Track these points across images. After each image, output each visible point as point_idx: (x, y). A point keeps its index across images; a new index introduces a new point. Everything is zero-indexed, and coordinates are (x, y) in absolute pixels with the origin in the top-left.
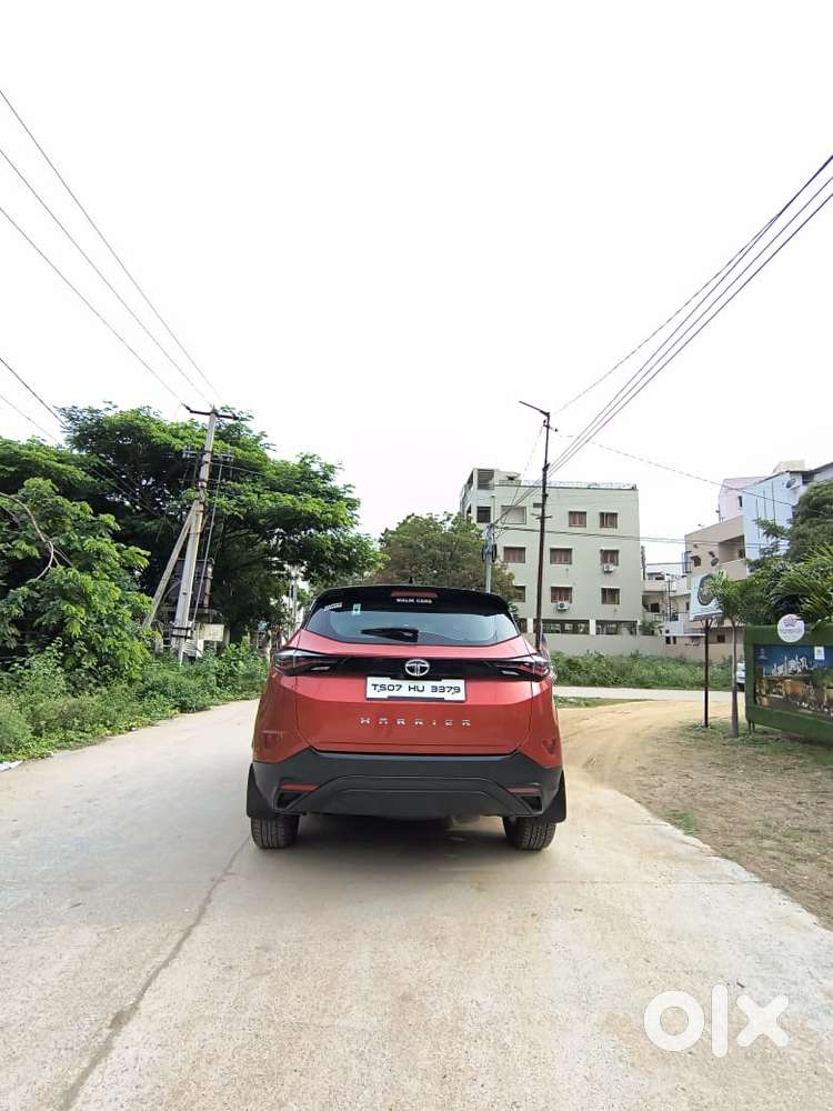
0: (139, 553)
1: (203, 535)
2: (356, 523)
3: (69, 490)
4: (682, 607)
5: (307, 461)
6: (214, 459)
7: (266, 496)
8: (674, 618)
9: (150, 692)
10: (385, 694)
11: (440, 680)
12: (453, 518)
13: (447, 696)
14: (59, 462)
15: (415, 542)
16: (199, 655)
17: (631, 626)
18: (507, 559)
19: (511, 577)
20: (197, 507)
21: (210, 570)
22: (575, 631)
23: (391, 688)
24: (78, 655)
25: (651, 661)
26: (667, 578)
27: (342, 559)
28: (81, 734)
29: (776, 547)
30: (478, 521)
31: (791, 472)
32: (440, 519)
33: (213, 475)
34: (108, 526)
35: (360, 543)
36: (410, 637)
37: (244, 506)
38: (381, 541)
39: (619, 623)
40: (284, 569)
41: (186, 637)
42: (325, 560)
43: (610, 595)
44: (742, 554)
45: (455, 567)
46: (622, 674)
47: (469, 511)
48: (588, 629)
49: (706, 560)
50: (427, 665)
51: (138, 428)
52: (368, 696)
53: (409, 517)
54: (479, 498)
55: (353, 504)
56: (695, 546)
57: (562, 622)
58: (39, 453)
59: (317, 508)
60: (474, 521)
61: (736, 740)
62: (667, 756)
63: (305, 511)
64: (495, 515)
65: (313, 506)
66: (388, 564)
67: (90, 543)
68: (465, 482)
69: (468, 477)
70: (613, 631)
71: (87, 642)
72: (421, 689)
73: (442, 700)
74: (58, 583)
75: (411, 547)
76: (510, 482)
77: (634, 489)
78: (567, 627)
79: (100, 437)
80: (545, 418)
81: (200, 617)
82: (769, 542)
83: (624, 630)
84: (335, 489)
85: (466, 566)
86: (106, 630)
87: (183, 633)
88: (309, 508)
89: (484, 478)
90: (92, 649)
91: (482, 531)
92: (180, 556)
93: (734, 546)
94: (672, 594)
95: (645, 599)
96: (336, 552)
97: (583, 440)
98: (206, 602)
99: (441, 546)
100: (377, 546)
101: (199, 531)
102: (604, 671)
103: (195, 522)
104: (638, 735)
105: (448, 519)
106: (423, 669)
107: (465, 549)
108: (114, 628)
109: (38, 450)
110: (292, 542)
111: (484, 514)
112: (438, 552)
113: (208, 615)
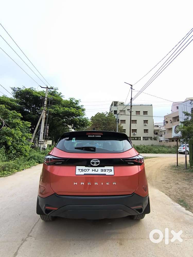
0: (28, 123)
1: (46, 118)
2: (85, 115)
3: (13, 108)
4: (163, 133)
5: (72, 100)
6: (48, 99)
7: (62, 108)
8: (161, 136)
9: (31, 159)
10: (83, 173)
11: (104, 167)
12: (108, 113)
13: (107, 173)
14: (10, 101)
15: (99, 119)
16: (46, 148)
17: (151, 138)
18: (121, 123)
19: (122, 127)
20: (44, 111)
21: (48, 127)
22: (137, 139)
23: (85, 170)
24: (11, 150)
25: (156, 146)
26: (159, 127)
27: (81, 124)
28: (8, 172)
29: (188, 118)
30: (114, 114)
31: (191, 100)
32: (105, 114)
33: (48, 103)
34: (19, 116)
35: (86, 120)
36: (92, 150)
37: (56, 111)
38: (91, 119)
39: (148, 137)
40: (68, 126)
41: (42, 144)
42: (77, 124)
43: (146, 131)
44: (178, 120)
45: (109, 125)
46: (150, 150)
47: (112, 112)
48: (141, 139)
49: (169, 122)
50: (99, 162)
51: (30, 92)
52: (76, 174)
53: (97, 113)
54: (114, 108)
55: (83, 110)
56: (167, 119)
57: (134, 138)
58: (5, 99)
59: (74, 111)
60: (113, 114)
61: (187, 170)
62: (170, 176)
63: (71, 112)
64: (118, 112)
65: (73, 110)
66: (93, 124)
67: (15, 121)
68: (111, 104)
70: (146, 139)
71: (13, 146)
72: (97, 170)
73: (105, 175)
74: (5, 131)
75: (98, 120)
76: (121, 104)
77: (151, 105)
78: (136, 138)
79: (21, 95)
80: (131, 86)
81: (46, 139)
82: (186, 117)
83: (149, 139)
84: (79, 106)
85: (112, 125)
86: (18, 143)
87: (41, 143)
89: (115, 104)
90: (15, 148)
91: (115, 116)
92: (40, 124)
93: (176, 118)
94: (161, 130)
95: (154, 131)
96: (80, 122)
97: (141, 92)
98: (47, 135)
99: (106, 120)
100: (90, 121)
101: (45, 117)
102: (146, 150)
103: (43, 115)
104: (159, 169)
105: (107, 113)
106: (97, 163)
107: (111, 121)
108: (21, 143)
109: (5, 98)
110: (69, 120)
111: (115, 112)
113: (48, 138)
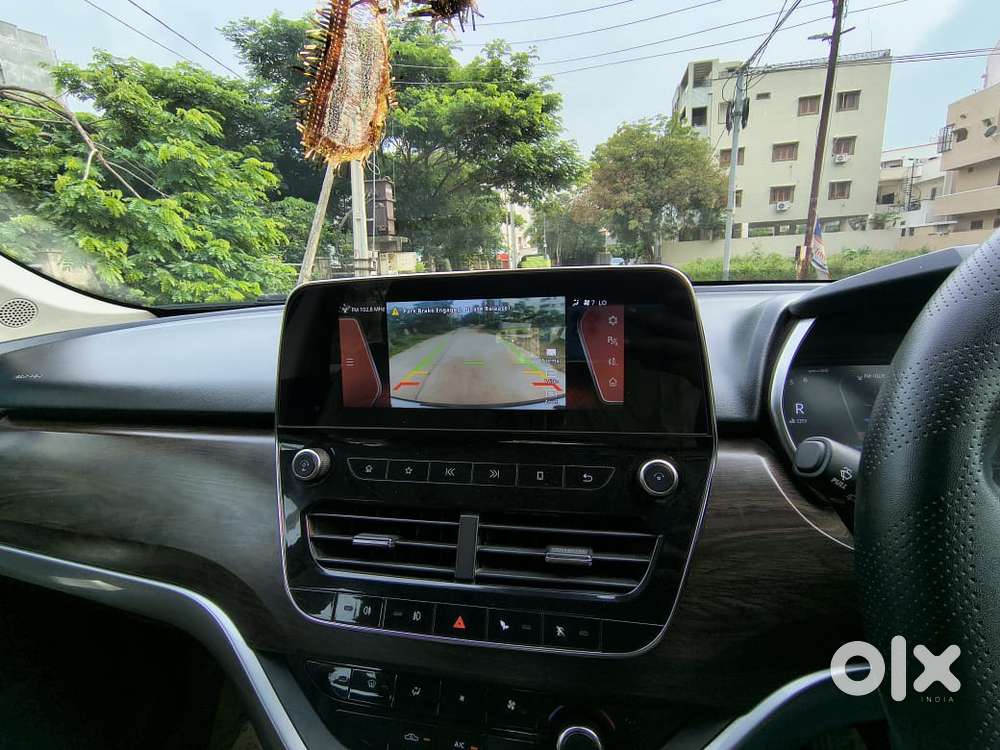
0: (260, 166)
2: (560, 130)
4: (927, 193)
5: (496, 54)
8: (915, 206)
12: (667, 122)
15: (628, 153)
17: (859, 221)
21: (389, 191)
22: (791, 232)
26: (908, 164)
27: (548, 172)
30: (693, 124)
32: (653, 124)
35: (565, 151)
37: (425, 114)
40: (492, 193)
41: (369, 269)
43: (839, 189)
47: (683, 115)
49: (977, 131)
54: (695, 98)
55: (549, 106)
56: (965, 117)
57: (778, 224)
60: (688, 124)
64: (712, 115)
68: (680, 82)
69: (683, 74)
70: (837, 228)
76: (730, 75)
81: (383, 246)
87: (365, 265)
88: (496, 102)
89: (701, 73)
91: (698, 134)
95: (880, 190)
96: (540, 163)
98: (391, 228)
99: (656, 153)
105: (662, 123)
107: (681, 153)
111: (700, 114)
112: (651, 160)
113: (394, 243)
